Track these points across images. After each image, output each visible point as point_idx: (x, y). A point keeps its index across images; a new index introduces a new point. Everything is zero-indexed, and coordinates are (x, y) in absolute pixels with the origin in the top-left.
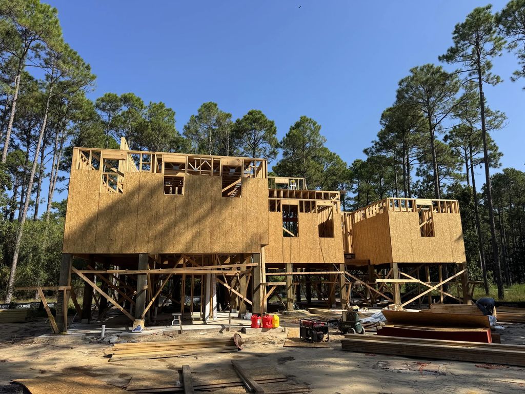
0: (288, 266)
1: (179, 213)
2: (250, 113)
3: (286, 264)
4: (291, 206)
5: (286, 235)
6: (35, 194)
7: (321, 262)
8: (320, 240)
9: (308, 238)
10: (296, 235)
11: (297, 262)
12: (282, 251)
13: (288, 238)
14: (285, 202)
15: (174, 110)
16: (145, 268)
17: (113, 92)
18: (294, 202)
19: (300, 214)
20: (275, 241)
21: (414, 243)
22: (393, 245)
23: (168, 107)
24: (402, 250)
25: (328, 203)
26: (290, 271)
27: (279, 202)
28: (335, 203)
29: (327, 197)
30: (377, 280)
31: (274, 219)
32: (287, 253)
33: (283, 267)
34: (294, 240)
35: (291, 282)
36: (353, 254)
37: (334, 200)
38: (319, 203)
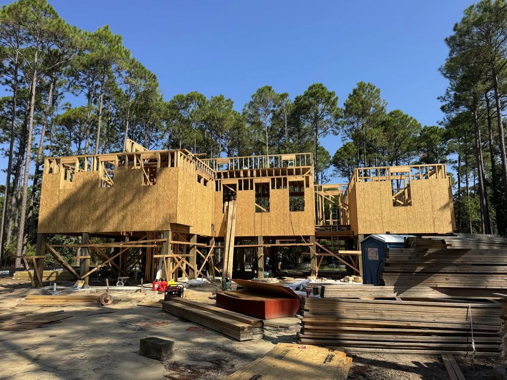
0: (259, 239)
1: (109, 201)
2: (310, 88)
3: (257, 237)
4: (262, 183)
5: (258, 210)
7: (291, 235)
8: (290, 215)
9: (279, 212)
10: (268, 210)
11: (267, 235)
12: (254, 226)
13: (259, 214)
14: (257, 180)
15: (232, 100)
18: (267, 180)
19: (271, 191)
20: (248, 217)
21: (385, 214)
22: (360, 216)
23: (226, 98)
24: (370, 221)
25: (299, 178)
26: (261, 243)
27: (252, 181)
28: (307, 178)
29: (298, 172)
30: (340, 252)
31: (246, 197)
32: (258, 227)
33: (254, 239)
34: (265, 215)
35: (261, 253)
36: (350, 226)
37: (306, 175)
38: (291, 179)
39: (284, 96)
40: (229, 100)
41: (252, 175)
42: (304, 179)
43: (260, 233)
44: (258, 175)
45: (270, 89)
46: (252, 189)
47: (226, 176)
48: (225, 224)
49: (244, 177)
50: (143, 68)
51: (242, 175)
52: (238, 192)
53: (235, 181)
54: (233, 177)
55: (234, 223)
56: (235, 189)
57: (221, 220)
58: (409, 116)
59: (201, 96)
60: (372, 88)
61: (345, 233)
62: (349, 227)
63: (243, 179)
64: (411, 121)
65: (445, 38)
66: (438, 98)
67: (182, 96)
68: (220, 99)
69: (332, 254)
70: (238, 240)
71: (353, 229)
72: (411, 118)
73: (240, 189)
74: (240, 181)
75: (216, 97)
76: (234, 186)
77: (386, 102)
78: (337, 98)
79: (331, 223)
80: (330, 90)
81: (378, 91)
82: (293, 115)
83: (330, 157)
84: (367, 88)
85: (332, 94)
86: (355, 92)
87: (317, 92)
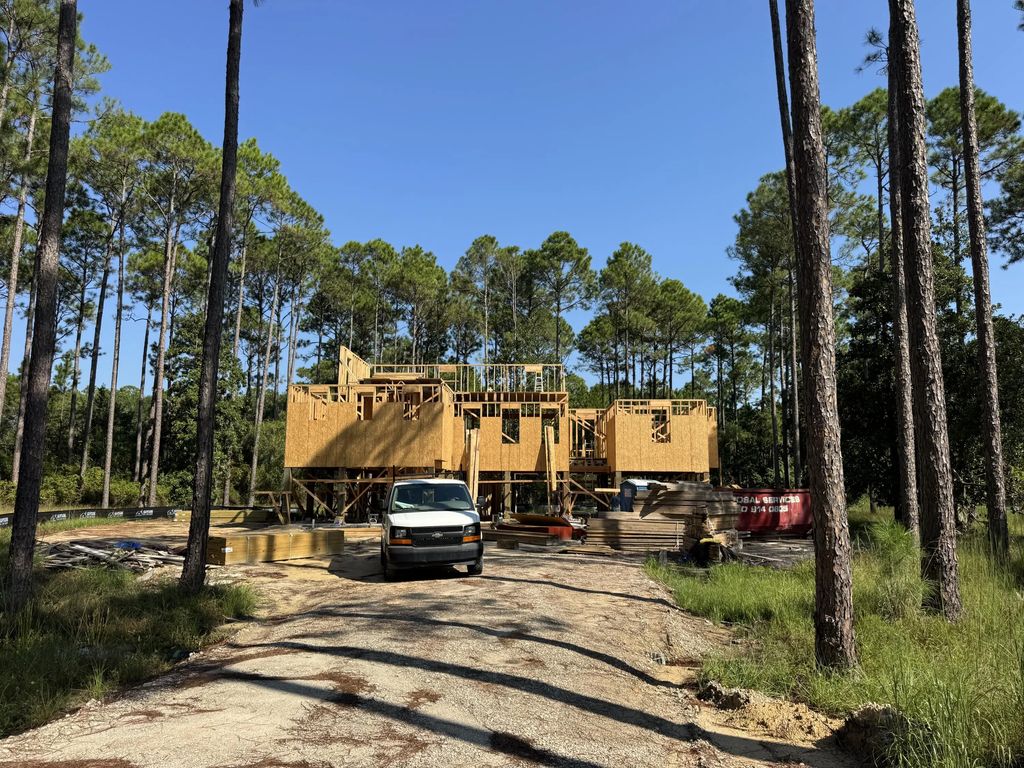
0: (506, 475)
2: (551, 239)
3: (504, 472)
4: (511, 409)
5: (505, 440)
6: (274, 364)
9: (529, 444)
10: (518, 441)
11: (515, 470)
12: (500, 458)
13: (507, 445)
14: (505, 405)
15: (435, 254)
16: (343, 478)
17: (355, 240)
18: (515, 405)
19: (521, 418)
20: (493, 448)
21: (644, 450)
22: (618, 452)
23: (426, 251)
24: (628, 457)
25: (554, 406)
26: (508, 477)
27: (498, 405)
28: (562, 405)
29: (553, 399)
30: (596, 490)
31: (492, 425)
32: (505, 460)
33: (500, 475)
34: (514, 447)
35: (507, 490)
36: (606, 459)
37: (561, 402)
38: (545, 406)
39: (511, 251)
40: (430, 254)
41: (498, 399)
42: (559, 407)
43: (506, 467)
44: (506, 400)
45: (492, 240)
46: (498, 415)
47: (467, 399)
48: (466, 457)
49: (489, 400)
50: (304, 204)
51: (486, 398)
52: (483, 420)
53: (478, 405)
54: (476, 400)
55: (478, 455)
56: (479, 415)
57: (461, 452)
58: (691, 293)
59: (388, 246)
60: (641, 253)
61: (600, 469)
62: (605, 461)
63: (487, 403)
64: (695, 299)
65: (733, 215)
66: (728, 279)
67: (358, 246)
68: (416, 253)
69: (587, 492)
70: (483, 475)
71: (609, 462)
72: (694, 295)
73: (484, 415)
74: (484, 406)
75: (410, 249)
76: (477, 411)
77: (659, 275)
78: (590, 258)
79: (584, 455)
80: (581, 246)
81: (649, 258)
82: (522, 277)
83: (573, 335)
84: (633, 252)
85: (582, 252)
86: (617, 256)
87: (562, 248)
